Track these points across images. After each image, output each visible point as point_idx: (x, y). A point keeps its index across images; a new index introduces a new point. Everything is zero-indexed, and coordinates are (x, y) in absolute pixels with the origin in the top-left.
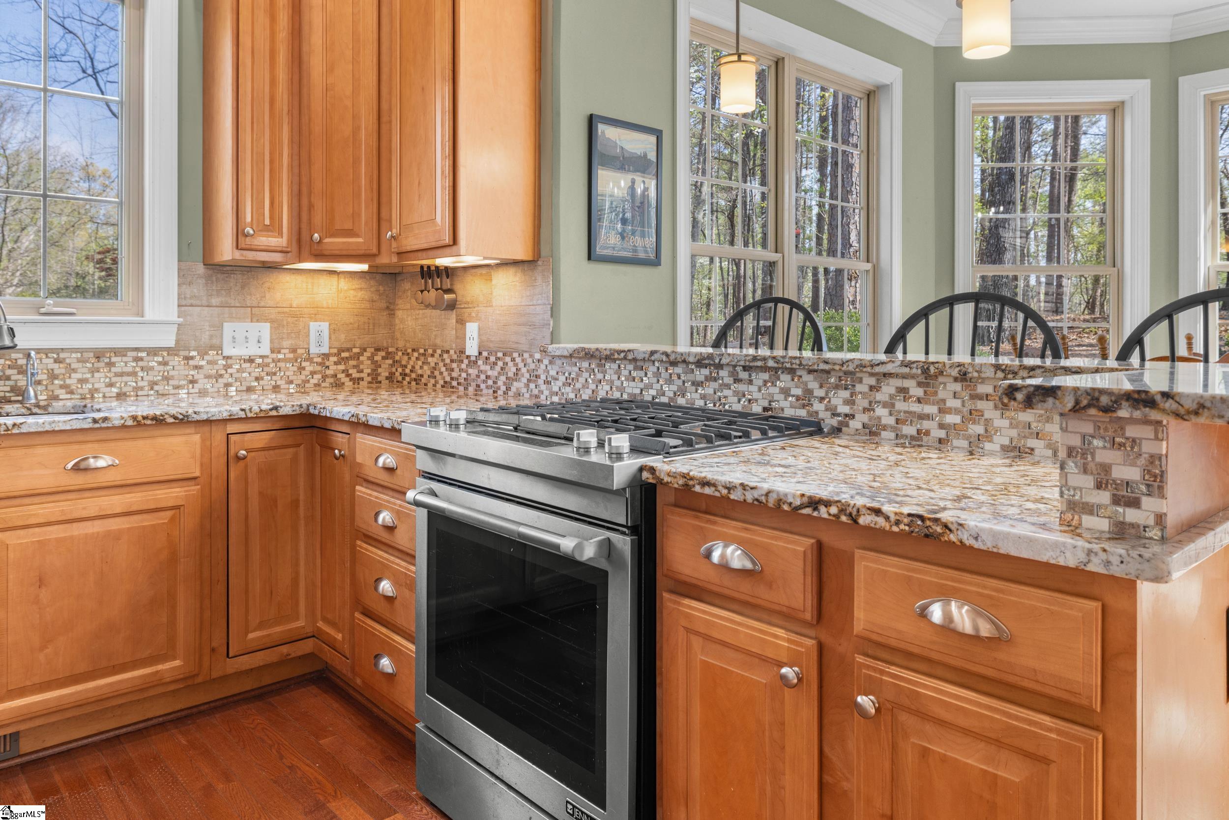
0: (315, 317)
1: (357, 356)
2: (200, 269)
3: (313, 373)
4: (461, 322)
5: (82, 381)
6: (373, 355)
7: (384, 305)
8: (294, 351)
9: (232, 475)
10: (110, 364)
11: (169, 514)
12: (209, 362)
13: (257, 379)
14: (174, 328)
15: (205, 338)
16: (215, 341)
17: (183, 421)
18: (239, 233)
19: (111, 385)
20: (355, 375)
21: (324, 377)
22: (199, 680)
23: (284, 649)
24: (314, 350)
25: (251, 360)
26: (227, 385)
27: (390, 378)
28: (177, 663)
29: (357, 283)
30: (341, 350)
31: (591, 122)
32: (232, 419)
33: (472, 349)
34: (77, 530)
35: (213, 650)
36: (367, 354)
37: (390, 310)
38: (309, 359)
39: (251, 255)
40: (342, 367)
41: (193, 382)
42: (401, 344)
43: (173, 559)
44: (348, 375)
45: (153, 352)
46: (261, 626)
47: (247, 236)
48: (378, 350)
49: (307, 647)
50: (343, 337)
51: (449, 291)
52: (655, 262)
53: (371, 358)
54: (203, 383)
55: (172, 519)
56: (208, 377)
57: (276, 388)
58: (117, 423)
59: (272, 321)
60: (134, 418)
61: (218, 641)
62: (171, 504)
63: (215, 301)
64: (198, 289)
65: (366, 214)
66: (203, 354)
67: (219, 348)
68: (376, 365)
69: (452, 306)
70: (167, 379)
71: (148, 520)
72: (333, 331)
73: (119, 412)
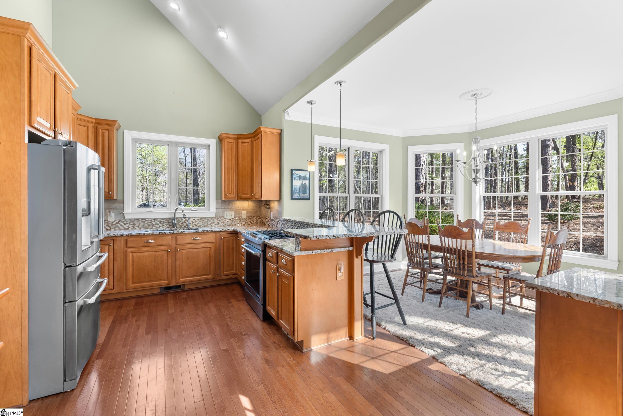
0: (243, 210)
1: (253, 218)
2: (220, 201)
3: (243, 222)
4: (270, 212)
5: (198, 223)
6: (256, 218)
7: (259, 207)
8: (239, 217)
9: (221, 242)
10: (203, 220)
11: (209, 248)
12: (222, 220)
13: (231, 223)
14: (215, 213)
15: (221, 215)
16: (223, 216)
17: (211, 232)
18: (225, 195)
19: (203, 224)
20: (252, 222)
21: (246, 223)
22: (215, 280)
23: (231, 276)
24: (243, 217)
25: (230, 219)
26: (225, 224)
27: (260, 223)
28: (211, 276)
29: (252, 203)
30: (249, 217)
31: (292, 170)
32: (220, 232)
33: (272, 218)
34: (194, 250)
35: (217, 274)
36: (255, 218)
37: (260, 208)
38: (242, 219)
39: (227, 199)
40: (249, 221)
41: (219, 224)
42: (262, 216)
43: (210, 257)
44: (251, 222)
45: (211, 218)
46: (226, 271)
47: (226, 195)
48: (258, 217)
49: (235, 276)
50: (250, 214)
51: (269, 205)
52: (309, 199)
53: (256, 219)
54: (220, 224)
55: (210, 249)
56: (221, 223)
57: (235, 225)
58: (200, 232)
59: (234, 211)
60: (203, 231)
61: (218, 273)
62: (209, 247)
63: (223, 207)
64: (220, 205)
65: (250, 190)
66: (220, 218)
67: (224, 217)
68: (257, 220)
69: (269, 208)
70: (214, 223)
71: (206, 249)
72: (247, 213)
73: (201, 230)
